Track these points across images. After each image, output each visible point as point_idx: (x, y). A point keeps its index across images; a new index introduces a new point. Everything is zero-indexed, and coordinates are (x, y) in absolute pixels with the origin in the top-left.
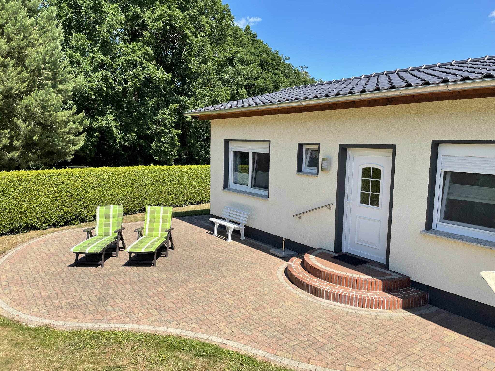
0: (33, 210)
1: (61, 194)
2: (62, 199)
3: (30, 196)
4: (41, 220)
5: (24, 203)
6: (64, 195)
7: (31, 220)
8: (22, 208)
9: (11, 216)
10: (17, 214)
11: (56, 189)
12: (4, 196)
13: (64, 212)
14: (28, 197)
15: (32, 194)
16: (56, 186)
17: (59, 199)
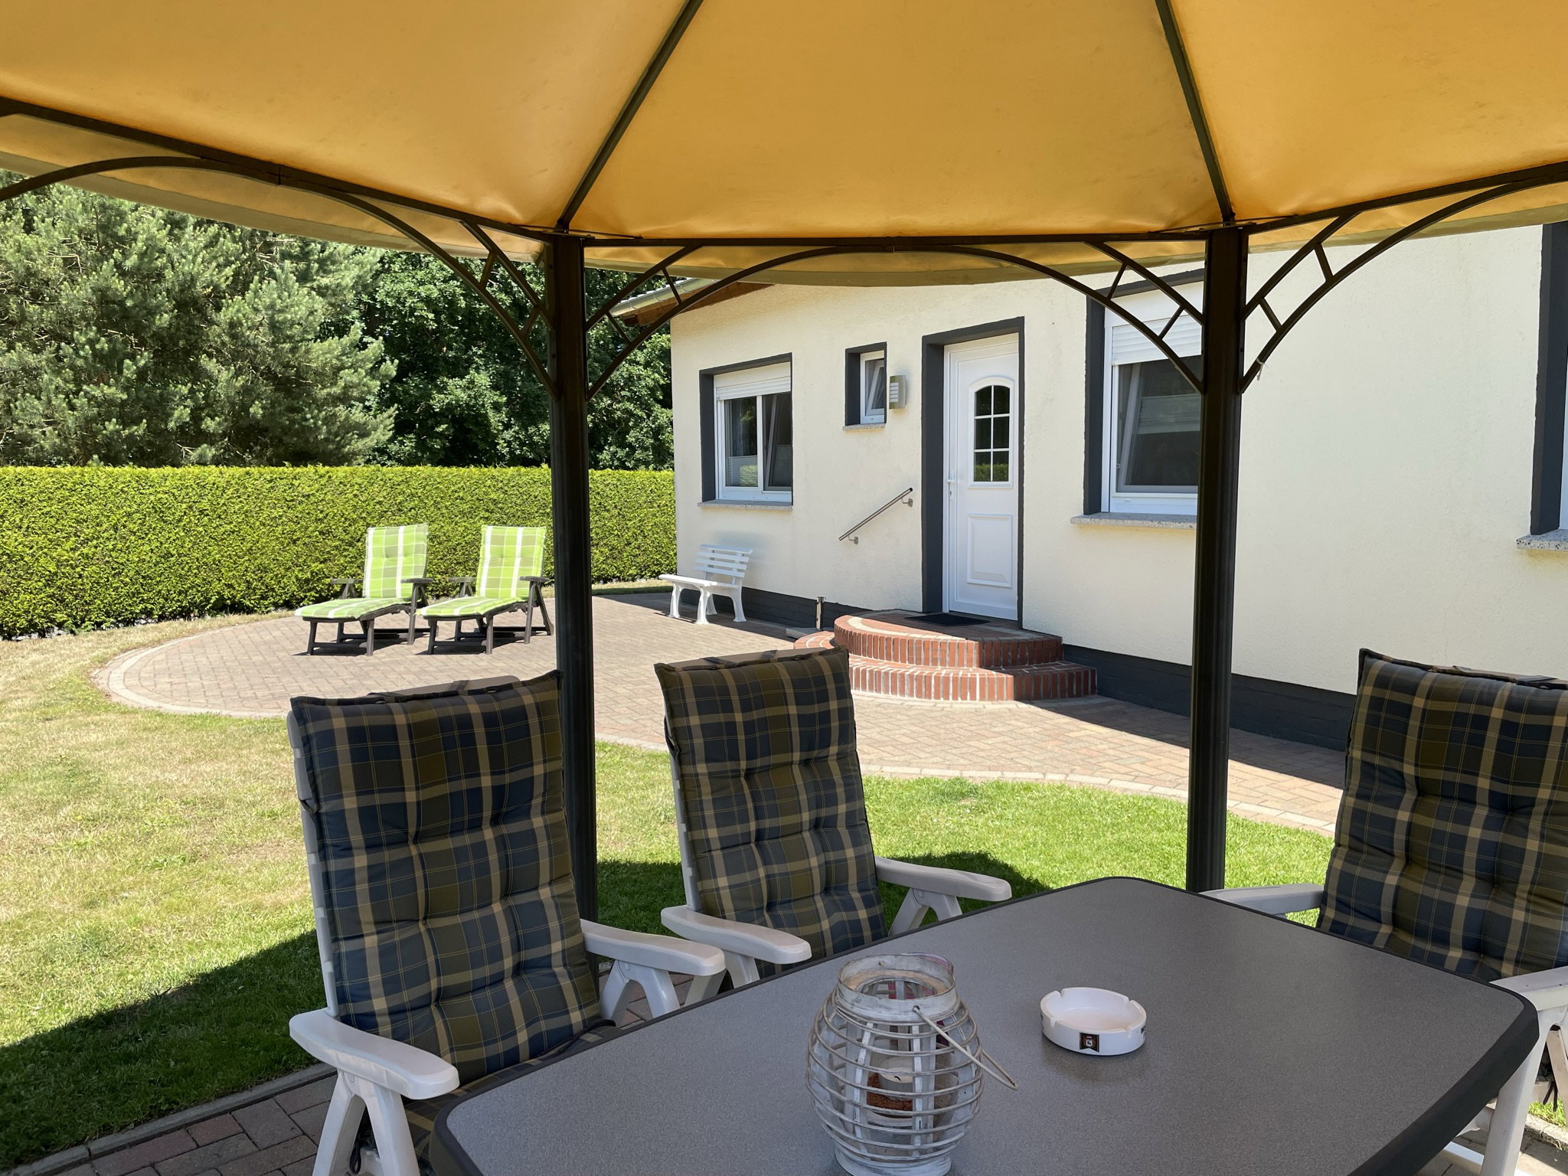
0: (235, 563)
1: (302, 526)
2: (307, 540)
3: (228, 527)
4: (254, 589)
5: (211, 543)
6: (311, 529)
7: (230, 586)
8: (209, 554)
9: (183, 572)
10: (198, 568)
11: (290, 513)
12: (165, 522)
13: (312, 572)
14: (223, 530)
15: (231, 523)
16: (290, 503)
17: (298, 539)
